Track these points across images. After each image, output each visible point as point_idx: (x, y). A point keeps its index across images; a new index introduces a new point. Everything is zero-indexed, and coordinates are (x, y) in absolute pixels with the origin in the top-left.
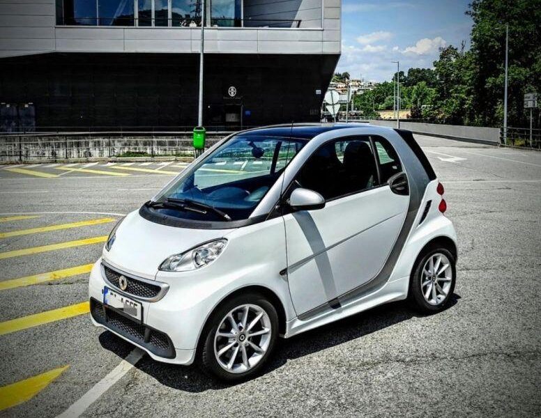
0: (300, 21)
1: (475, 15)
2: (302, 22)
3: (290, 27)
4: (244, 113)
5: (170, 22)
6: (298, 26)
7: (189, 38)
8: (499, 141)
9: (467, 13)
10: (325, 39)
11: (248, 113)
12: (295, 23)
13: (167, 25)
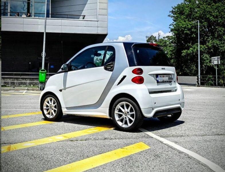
0: (84, 16)
1: (174, 17)
2: (85, 17)
3: (79, 18)
4: (50, 67)
5: (9, 14)
6: (84, 18)
7: (22, 23)
8: (197, 84)
9: (169, 16)
10: (99, 26)
11: (52, 67)
12: (81, 17)
13: (7, 16)
